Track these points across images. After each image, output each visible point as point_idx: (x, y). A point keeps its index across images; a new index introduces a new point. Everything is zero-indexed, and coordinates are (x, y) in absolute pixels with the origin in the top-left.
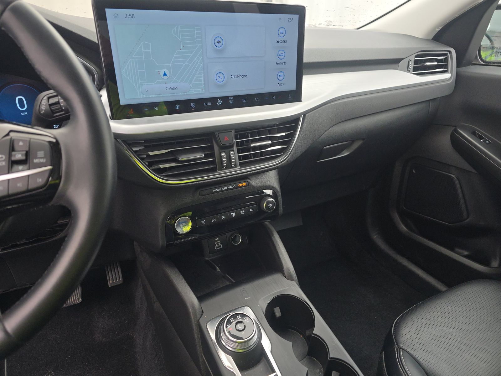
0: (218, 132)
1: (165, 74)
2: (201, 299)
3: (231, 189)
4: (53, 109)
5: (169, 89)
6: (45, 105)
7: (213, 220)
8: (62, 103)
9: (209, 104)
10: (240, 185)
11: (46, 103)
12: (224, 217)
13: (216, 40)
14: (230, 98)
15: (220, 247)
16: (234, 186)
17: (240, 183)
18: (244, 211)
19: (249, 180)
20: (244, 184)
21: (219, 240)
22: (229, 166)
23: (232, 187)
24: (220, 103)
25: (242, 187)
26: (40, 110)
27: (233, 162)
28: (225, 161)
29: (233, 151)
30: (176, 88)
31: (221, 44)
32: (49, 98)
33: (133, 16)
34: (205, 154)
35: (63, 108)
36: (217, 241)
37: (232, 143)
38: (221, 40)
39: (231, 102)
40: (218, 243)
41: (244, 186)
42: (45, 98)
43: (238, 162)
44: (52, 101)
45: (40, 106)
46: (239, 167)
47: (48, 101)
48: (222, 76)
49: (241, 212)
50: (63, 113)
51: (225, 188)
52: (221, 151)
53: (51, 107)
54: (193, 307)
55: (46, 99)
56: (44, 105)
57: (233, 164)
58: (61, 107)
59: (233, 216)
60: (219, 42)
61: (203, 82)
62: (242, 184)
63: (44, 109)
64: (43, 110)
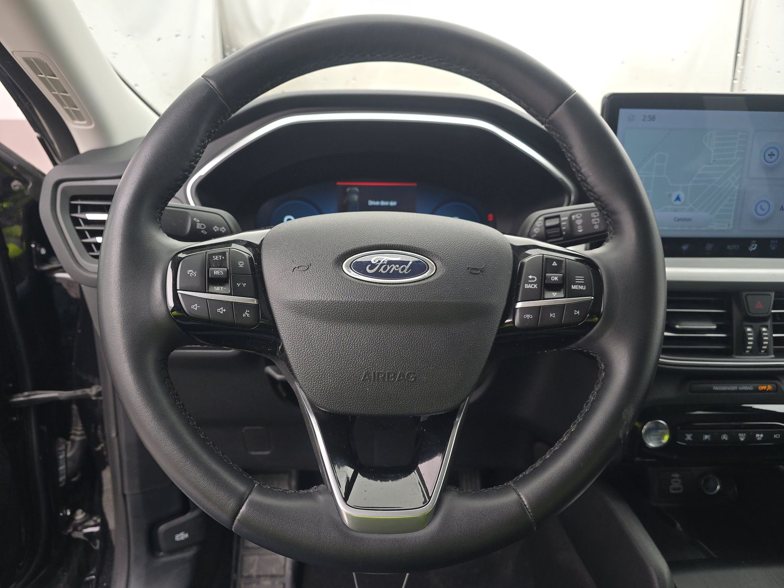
0: (747, 293)
1: (678, 199)
2: (674, 566)
3: (744, 391)
4: (549, 233)
5: (679, 220)
6: (540, 227)
7: (706, 437)
8: (564, 226)
9: (735, 247)
10: (762, 388)
11: (541, 225)
12: (725, 437)
13: (769, 152)
14: (772, 242)
15: (679, 489)
16: (750, 388)
17: (763, 384)
18: (762, 436)
19: (778, 383)
20: (770, 387)
21: (679, 478)
22: (757, 350)
23: (745, 388)
24: (754, 247)
25: (764, 391)
26: (531, 233)
27: (765, 345)
28: (750, 341)
29: (766, 327)
30: (690, 220)
31: (774, 158)
32: (546, 219)
33: (653, 118)
34: (718, 326)
35: (564, 233)
36: (675, 478)
37: (767, 315)
38: (775, 153)
39: (773, 248)
40: (676, 484)
41: (769, 391)
42: (542, 218)
43: (772, 347)
44: (549, 223)
45: (533, 228)
46: (773, 356)
47: (545, 223)
48: (765, 206)
49: (757, 435)
50: (561, 239)
51: (734, 388)
52: (746, 323)
53: (547, 230)
54: (660, 576)
55: (541, 220)
56: (538, 227)
57: (764, 349)
58: (561, 231)
59: (742, 439)
60: (771, 155)
61: (733, 214)
62: (765, 387)
63: (537, 232)
64: (535, 233)
